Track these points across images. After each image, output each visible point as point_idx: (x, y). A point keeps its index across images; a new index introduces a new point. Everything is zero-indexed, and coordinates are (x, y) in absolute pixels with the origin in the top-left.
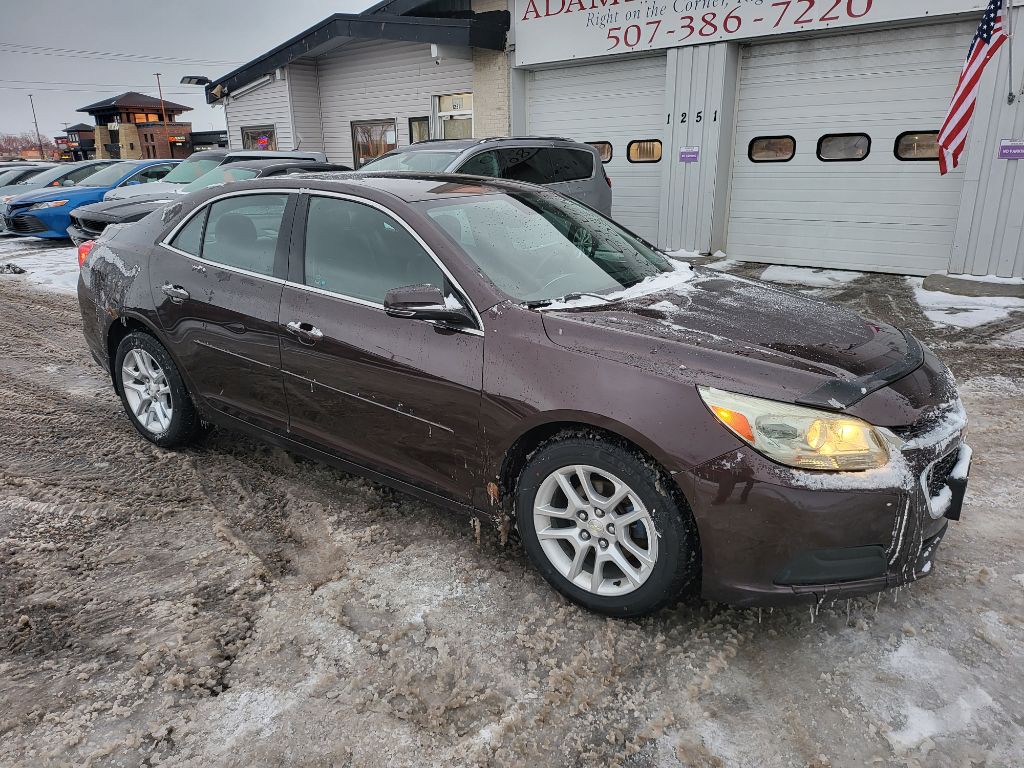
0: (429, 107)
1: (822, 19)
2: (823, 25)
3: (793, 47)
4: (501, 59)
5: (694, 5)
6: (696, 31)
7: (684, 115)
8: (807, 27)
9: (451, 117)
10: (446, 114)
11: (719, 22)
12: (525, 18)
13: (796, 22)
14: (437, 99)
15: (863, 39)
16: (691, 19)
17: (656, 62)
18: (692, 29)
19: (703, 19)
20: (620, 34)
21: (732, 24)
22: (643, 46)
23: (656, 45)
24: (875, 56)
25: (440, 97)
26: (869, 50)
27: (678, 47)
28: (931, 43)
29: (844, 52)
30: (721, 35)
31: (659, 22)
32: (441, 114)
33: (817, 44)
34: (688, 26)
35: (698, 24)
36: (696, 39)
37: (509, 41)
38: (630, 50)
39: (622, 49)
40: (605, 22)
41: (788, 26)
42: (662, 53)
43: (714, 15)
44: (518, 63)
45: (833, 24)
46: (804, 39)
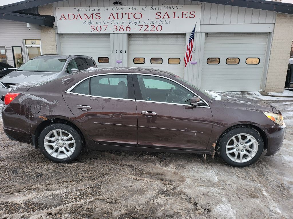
0: (22, 43)
1: (151, 31)
2: (151, 32)
3: (142, 36)
4: (52, 30)
5: (117, 23)
6: (118, 30)
7: (117, 51)
8: (147, 32)
9: (31, 47)
10: (29, 45)
11: (124, 28)
12: (61, 19)
13: (145, 31)
14: (24, 40)
15: (159, 36)
16: (117, 26)
17: (106, 36)
18: (117, 29)
19: (120, 27)
20: (95, 28)
21: (128, 29)
22: (102, 31)
23: (107, 32)
24: (161, 41)
25: (25, 40)
26: (160, 39)
27: (113, 33)
28: (173, 39)
29: (154, 39)
30: (125, 31)
31: (107, 26)
32: (26, 45)
33: (148, 36)
34: (116, 28)
35: (119, 28)
36: (118, 32)
37: (55, 25)
38: (98, 32)
39: (96, 32)
40: (89, 24)
41: (142, 31)
42: (109, 34)
43: (123, 26)
44: (59, 32)
45: (154, 32)
46: (145, 35)
